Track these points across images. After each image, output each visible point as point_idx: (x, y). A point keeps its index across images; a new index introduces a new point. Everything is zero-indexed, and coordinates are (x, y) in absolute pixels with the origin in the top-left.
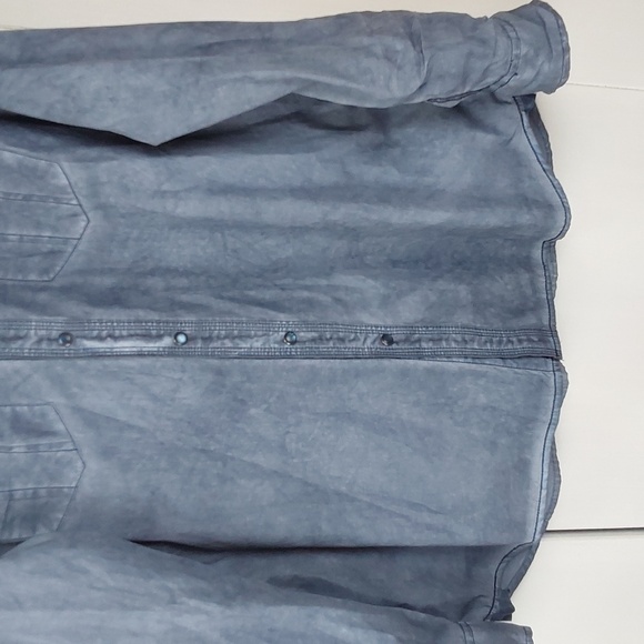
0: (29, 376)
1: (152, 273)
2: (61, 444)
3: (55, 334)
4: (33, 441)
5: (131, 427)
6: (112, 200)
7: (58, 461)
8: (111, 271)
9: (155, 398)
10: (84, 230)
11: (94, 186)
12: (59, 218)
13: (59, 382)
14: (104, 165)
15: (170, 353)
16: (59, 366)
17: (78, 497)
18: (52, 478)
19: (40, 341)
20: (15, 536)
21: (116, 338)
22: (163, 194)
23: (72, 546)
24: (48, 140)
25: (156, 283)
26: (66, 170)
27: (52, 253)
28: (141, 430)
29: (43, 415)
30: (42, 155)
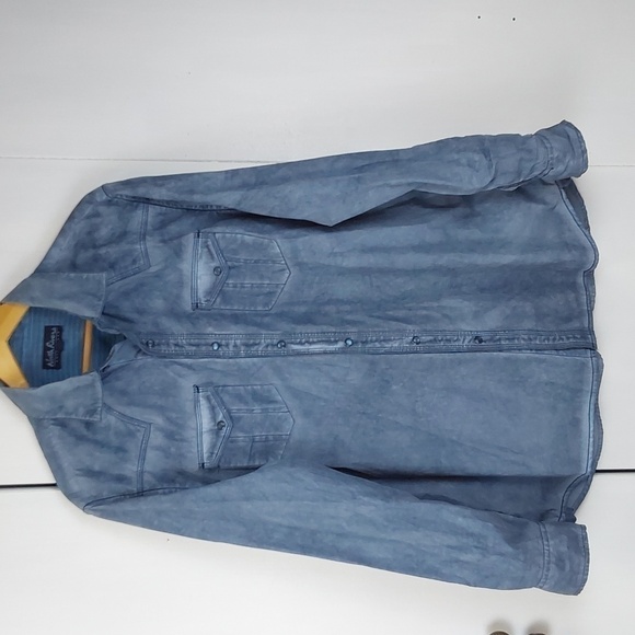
0: (261, 367)
1: (329, 302)
2: (281, 408)
3: (275, 342)
4: (265, 406)
5: (319, 398)
6: (305, 260)
7: (279, 418)
8: (304, 302)
9: (334, 380)
10: (288, 279)
11: (295, 252)
12: (274, 272)
13: (278, 371)
14: (301, 239)
15: (343, 351)
16: (279, 361)
17: (291, 441)
18: (277, 429)
19: (267, 346)
20: (257, 463)
21: (311, 343)
22: (335, 254)
23: (293, 465)
24: (268, 227)
25: (331, 309)
26: (279, 244)
27: (270, 293)
28: (325, 400)
29: (269, 391)
30: (266, 236)
